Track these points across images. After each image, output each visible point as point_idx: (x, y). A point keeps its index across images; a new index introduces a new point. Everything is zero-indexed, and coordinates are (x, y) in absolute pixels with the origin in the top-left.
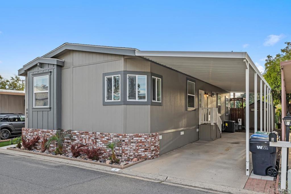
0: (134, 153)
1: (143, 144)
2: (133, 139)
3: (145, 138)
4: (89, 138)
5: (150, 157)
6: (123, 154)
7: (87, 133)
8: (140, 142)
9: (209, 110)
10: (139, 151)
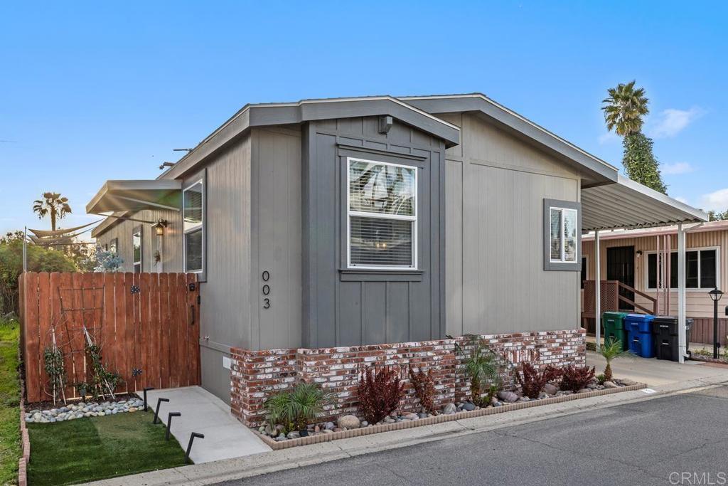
4: (524, 348)
7: (517, 337)
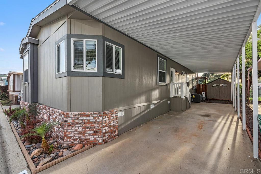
0: (80, 137)
1: (91, 125)
2: (78, 119)
3: (95, 118)
4: (47, 114)
5: (101, 141)
6: (65, 138)
7: (45, 108)
8: (87, 123)
9: (180, 85)
10: (86, 135)
